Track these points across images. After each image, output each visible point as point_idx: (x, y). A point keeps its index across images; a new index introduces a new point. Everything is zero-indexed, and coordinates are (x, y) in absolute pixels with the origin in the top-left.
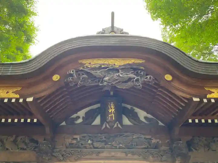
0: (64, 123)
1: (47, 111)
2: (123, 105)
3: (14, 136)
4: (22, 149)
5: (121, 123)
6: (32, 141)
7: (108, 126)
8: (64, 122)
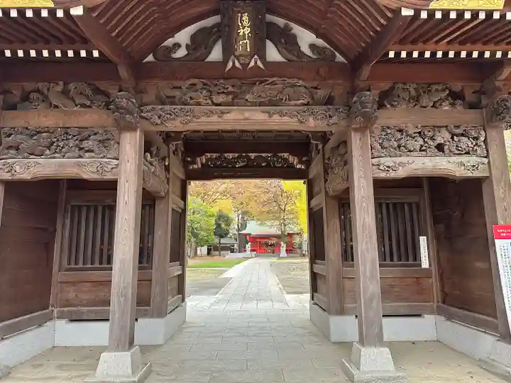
0: (150, 58)
1: (114, 34)
2: (270, 18)
3: (61, 83)
4: (83, 106)
5: (263, 57)
6: (97, 91)
7: (237, 64)
8: (151, 55)
